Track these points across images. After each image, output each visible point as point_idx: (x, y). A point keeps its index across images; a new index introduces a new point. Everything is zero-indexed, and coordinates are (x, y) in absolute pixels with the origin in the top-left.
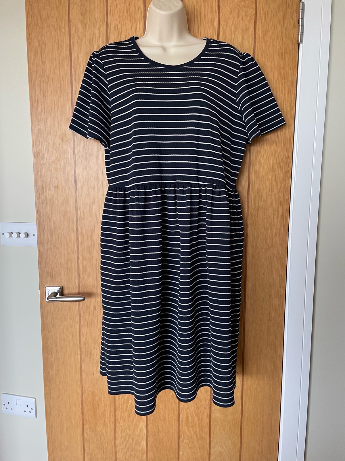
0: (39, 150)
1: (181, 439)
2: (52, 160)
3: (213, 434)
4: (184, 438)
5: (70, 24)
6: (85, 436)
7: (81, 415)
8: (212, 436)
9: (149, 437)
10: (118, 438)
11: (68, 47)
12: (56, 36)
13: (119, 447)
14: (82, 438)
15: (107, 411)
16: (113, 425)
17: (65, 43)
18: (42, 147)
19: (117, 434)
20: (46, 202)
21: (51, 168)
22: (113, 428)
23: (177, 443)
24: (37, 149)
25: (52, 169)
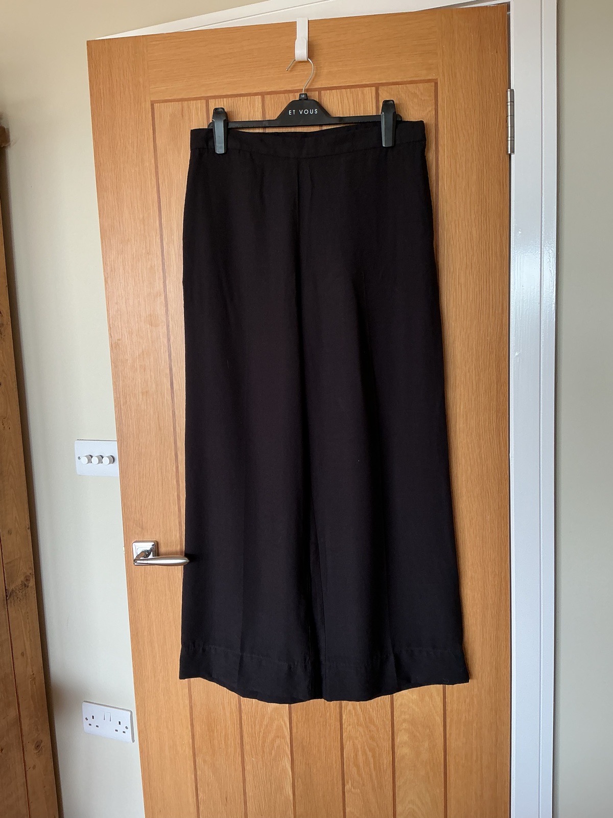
0: (118, 340)
1: (347, 787)
2: (137, 354)
3: (399, 781)
4: (352, 785)
5: (157, 156)
6: (198, 773)
7: (191, 740)
8: (397, 784)
9: (296, 781)
10: (247, 779)
11: (155, 189)
12: (138, 174)
13: (250, 793)
14: (193, 776)
15: (230, 737)
16: (240, 758)
17: (151, 183)
18: (122, 335)
19: (246, 772)
20: (130, 416)
21: (136, 365)
22: (240, 762)
23: (341, 794)
24: (116, 339)
25: (138, 366)
